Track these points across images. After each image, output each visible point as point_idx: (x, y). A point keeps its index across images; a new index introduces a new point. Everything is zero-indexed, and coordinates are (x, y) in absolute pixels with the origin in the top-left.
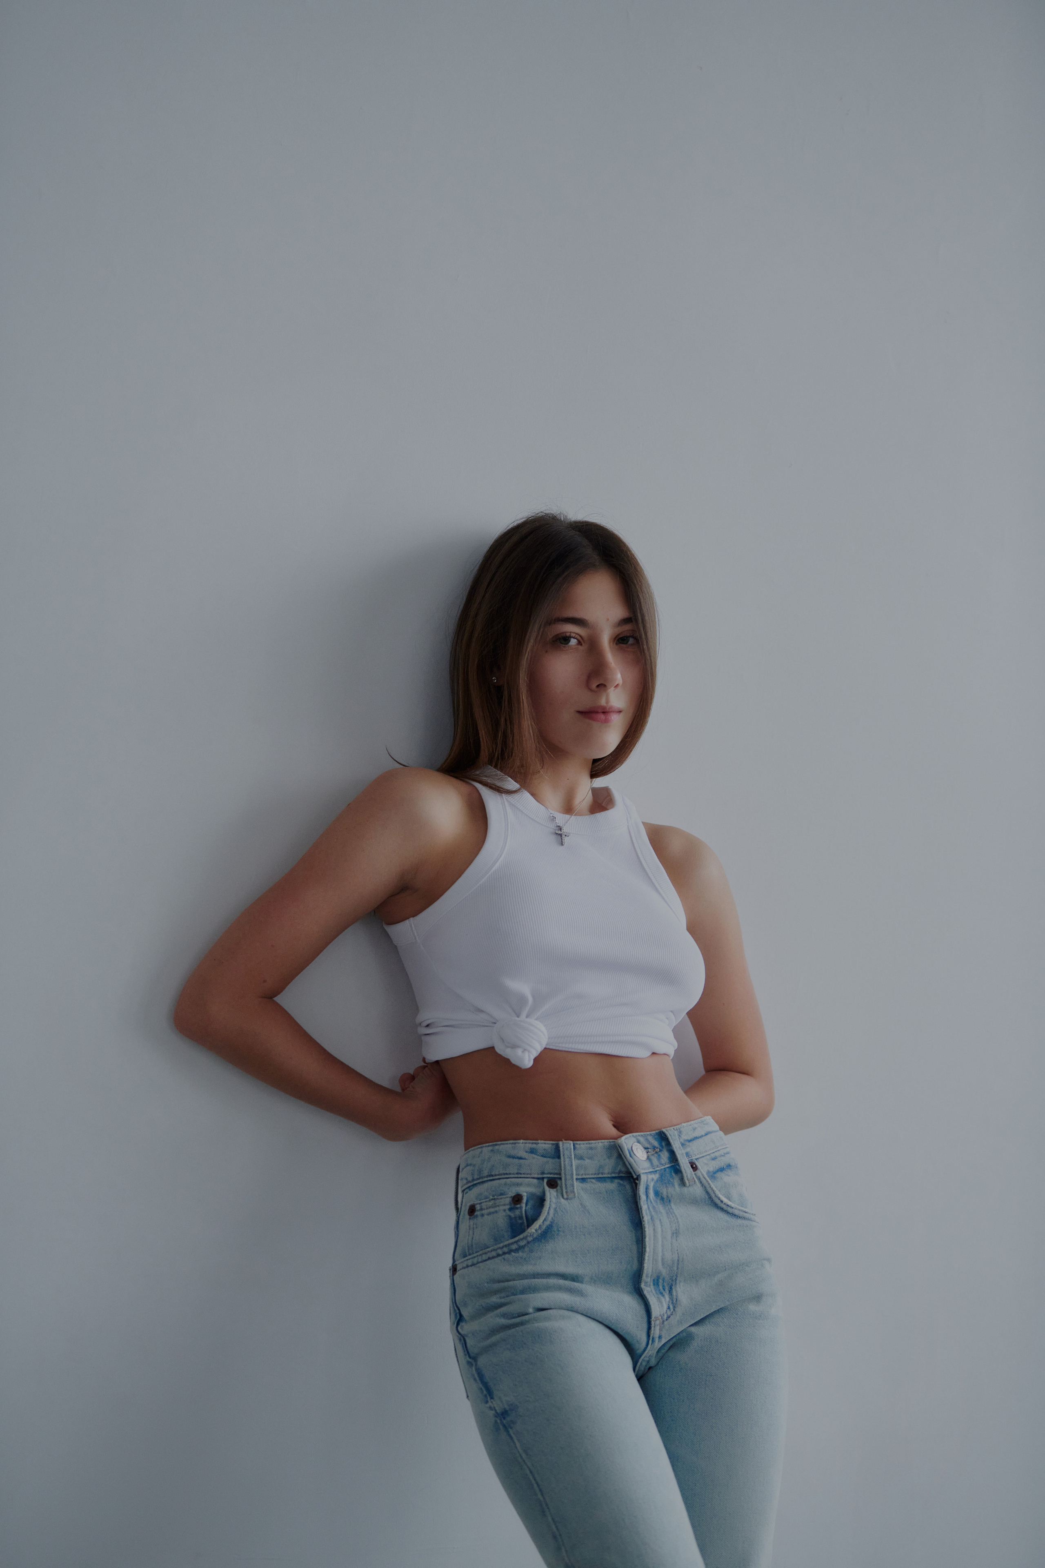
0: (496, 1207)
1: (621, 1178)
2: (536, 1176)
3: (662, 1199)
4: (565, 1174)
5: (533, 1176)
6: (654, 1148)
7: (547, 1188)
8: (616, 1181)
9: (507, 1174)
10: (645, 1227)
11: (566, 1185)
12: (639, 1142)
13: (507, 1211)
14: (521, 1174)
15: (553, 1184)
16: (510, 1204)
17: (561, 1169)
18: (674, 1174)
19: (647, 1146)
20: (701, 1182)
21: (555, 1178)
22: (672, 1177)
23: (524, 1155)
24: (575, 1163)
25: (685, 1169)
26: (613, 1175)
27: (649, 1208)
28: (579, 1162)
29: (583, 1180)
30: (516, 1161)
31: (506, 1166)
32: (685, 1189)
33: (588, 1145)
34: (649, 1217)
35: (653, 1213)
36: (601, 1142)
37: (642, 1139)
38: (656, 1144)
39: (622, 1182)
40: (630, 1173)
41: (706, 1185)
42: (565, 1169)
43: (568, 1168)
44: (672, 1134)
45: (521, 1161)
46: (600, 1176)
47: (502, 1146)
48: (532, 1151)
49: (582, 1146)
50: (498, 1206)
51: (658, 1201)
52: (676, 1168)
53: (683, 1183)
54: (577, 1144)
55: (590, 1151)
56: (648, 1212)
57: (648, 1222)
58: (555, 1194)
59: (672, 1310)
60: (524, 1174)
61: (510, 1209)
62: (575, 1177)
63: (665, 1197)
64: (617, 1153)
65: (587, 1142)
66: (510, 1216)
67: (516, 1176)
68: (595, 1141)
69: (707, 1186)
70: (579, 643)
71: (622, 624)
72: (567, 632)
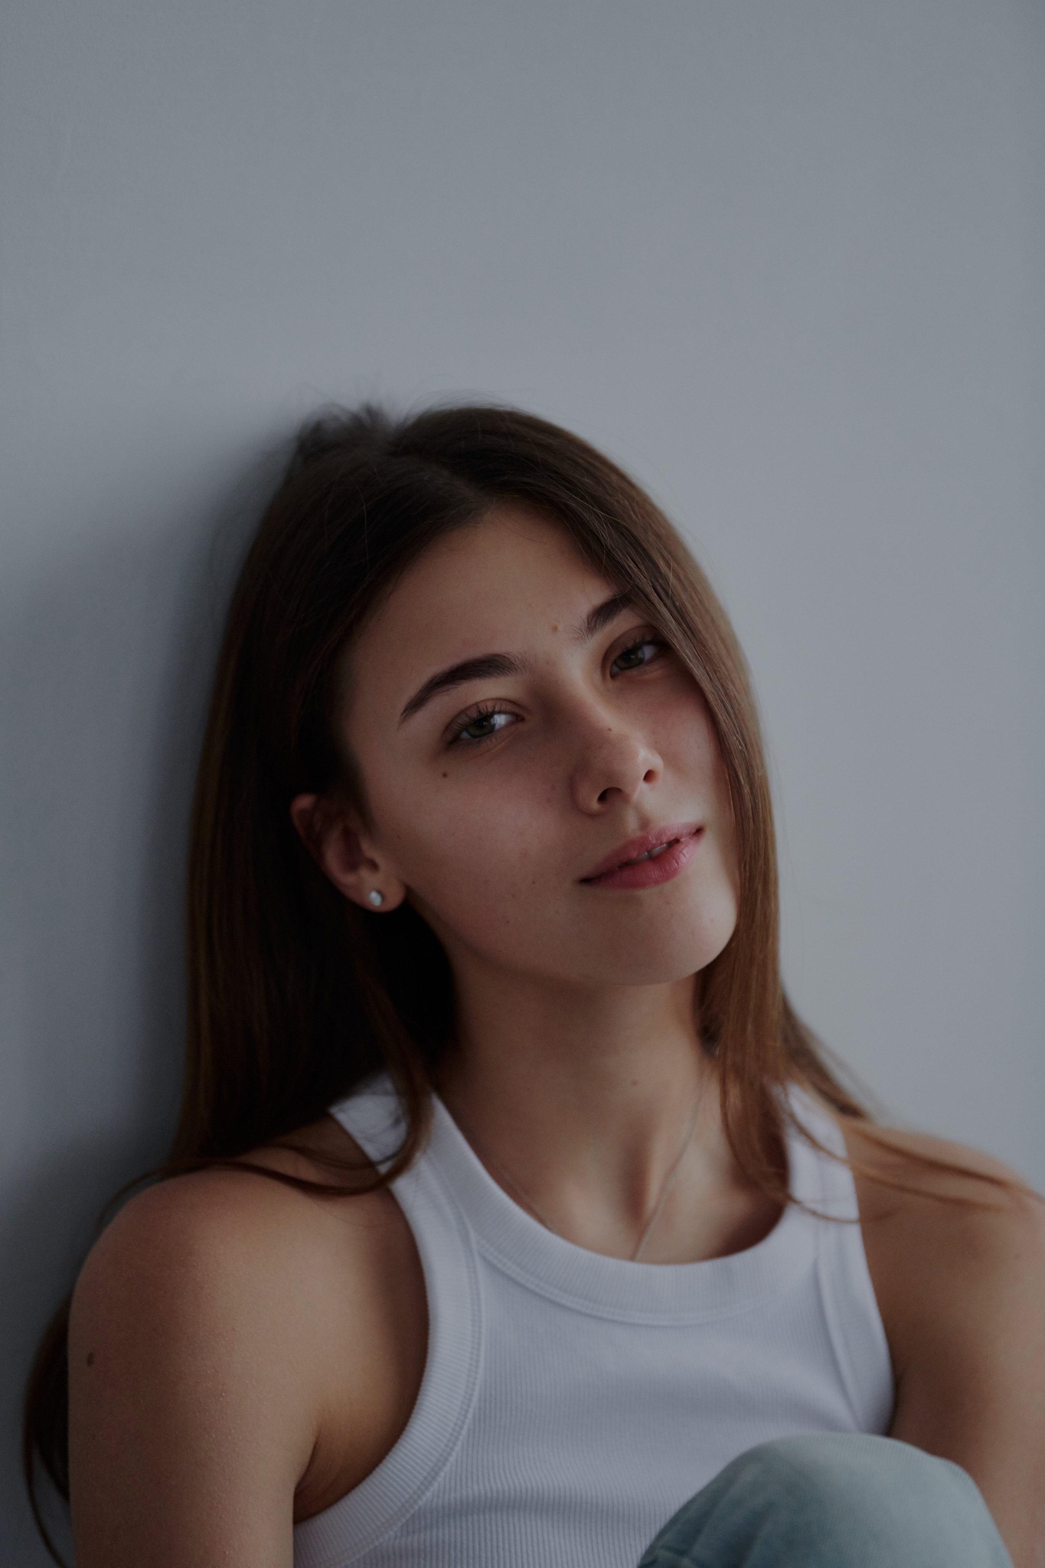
70: (517, 719)
71: (604, 621)
72: (473, 705)
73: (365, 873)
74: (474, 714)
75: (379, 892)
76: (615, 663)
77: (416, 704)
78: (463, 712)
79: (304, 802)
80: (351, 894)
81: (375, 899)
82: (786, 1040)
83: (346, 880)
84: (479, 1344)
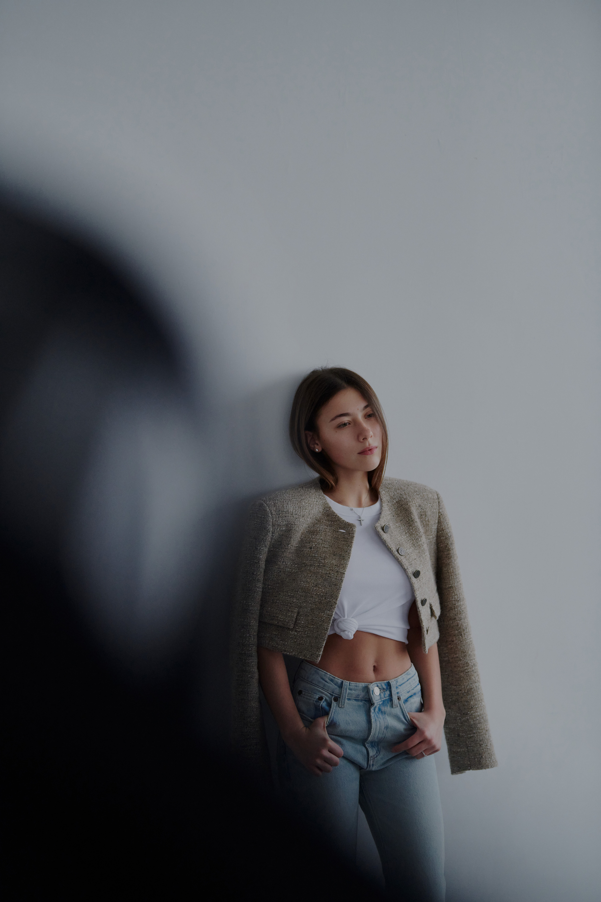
0: (311, 697)
1: (365, 701)
2: (330, 693)
3: (382, 712)
4: (342, 697)
5: (328, 692)
6: (384, 689)
7: (333, 701)
8: (363, 702)
9: (318, 686)
10: (372, 724)
11: (342, 701)
12: (377, 686)
13: (314, 702)
14: (324, 689)
15: (336, 699)
16: (317, 699)
17: (341, 694)
18: (389, 701)
19: (381, 688)
20: (401, 707)
21: (337, 696)
22: (388, 703)
23: (327, 680)
24: (348, 691)
25: (394, 701)
26: (363, 699)
27: (374, 716)
28: (350, 691)
29: (349, 699)
30: (324, 682)
31: (319, 682)
32: (393, 709)
33: (355, 685)
34: (374, 720)
35: (376, 718)
36: (361, 684)
37: (379, 685)
38: (385, 687)
39: (365, 702)
40: (370, 699)
41: (403, 708)
42: (343, 694)
43: (344, 694)
44: (393, 683)
45: (326, 683)
46: (357, 699)
47: (320, 671)
48: (332, 680)
49: (353, 684)
50: (312, 697)
51: (380, 713)
52: (391, 699)
53: (392, 706)
54: (351, 683)
55: (355, 687)
56: (374, 717)
57: (374, 722)
58: (335, 705)
59: (378, 753)
60: (325, 689)
61: (316, 701)
62: (346, 697)
63: (383, 711)
64: (367, 690)
65: (355, 683)
66: (315, 704)
67: (322, 689)
68: (359, 683)
69: (403, 710)
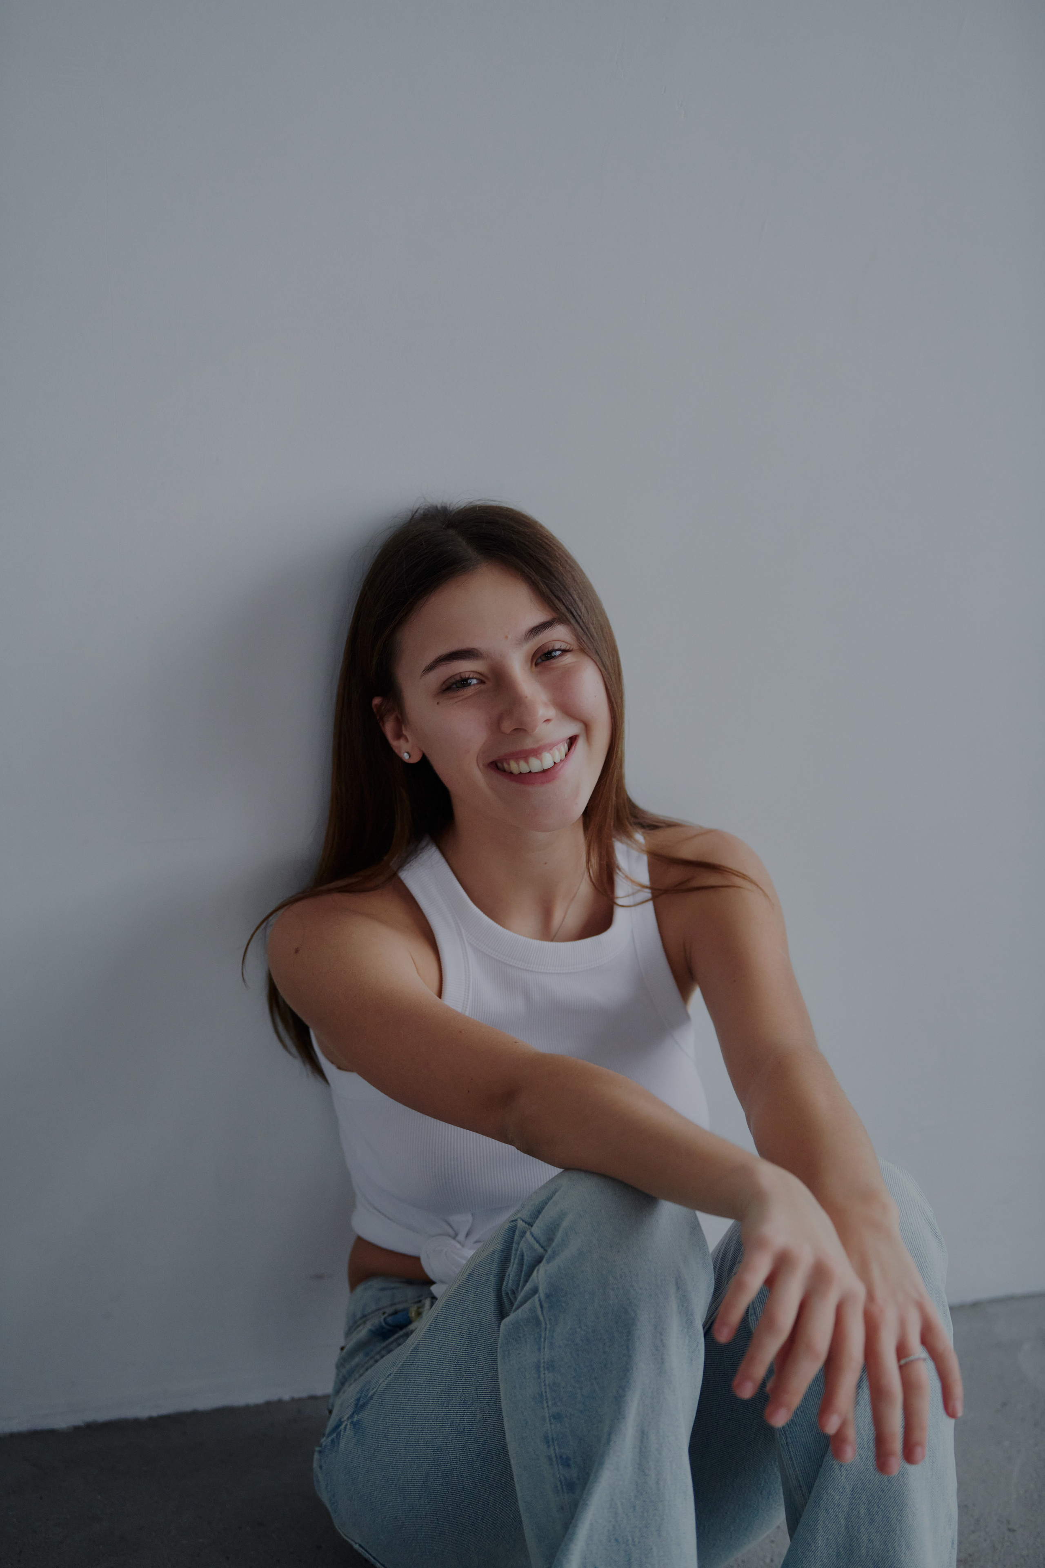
70: (481, 682)
71: (534, 636)
72: (458, 674)
73: (402, 742)
74: (458, 678)
75: (408, 753)
76: (540, 657)
77: (430, 668)
78: (452, 677)
79: (377, 701)
80: (396, 751)
81: (406, 756)
82: (607, 862)
83: (394, 743)
84: (469, 987)
